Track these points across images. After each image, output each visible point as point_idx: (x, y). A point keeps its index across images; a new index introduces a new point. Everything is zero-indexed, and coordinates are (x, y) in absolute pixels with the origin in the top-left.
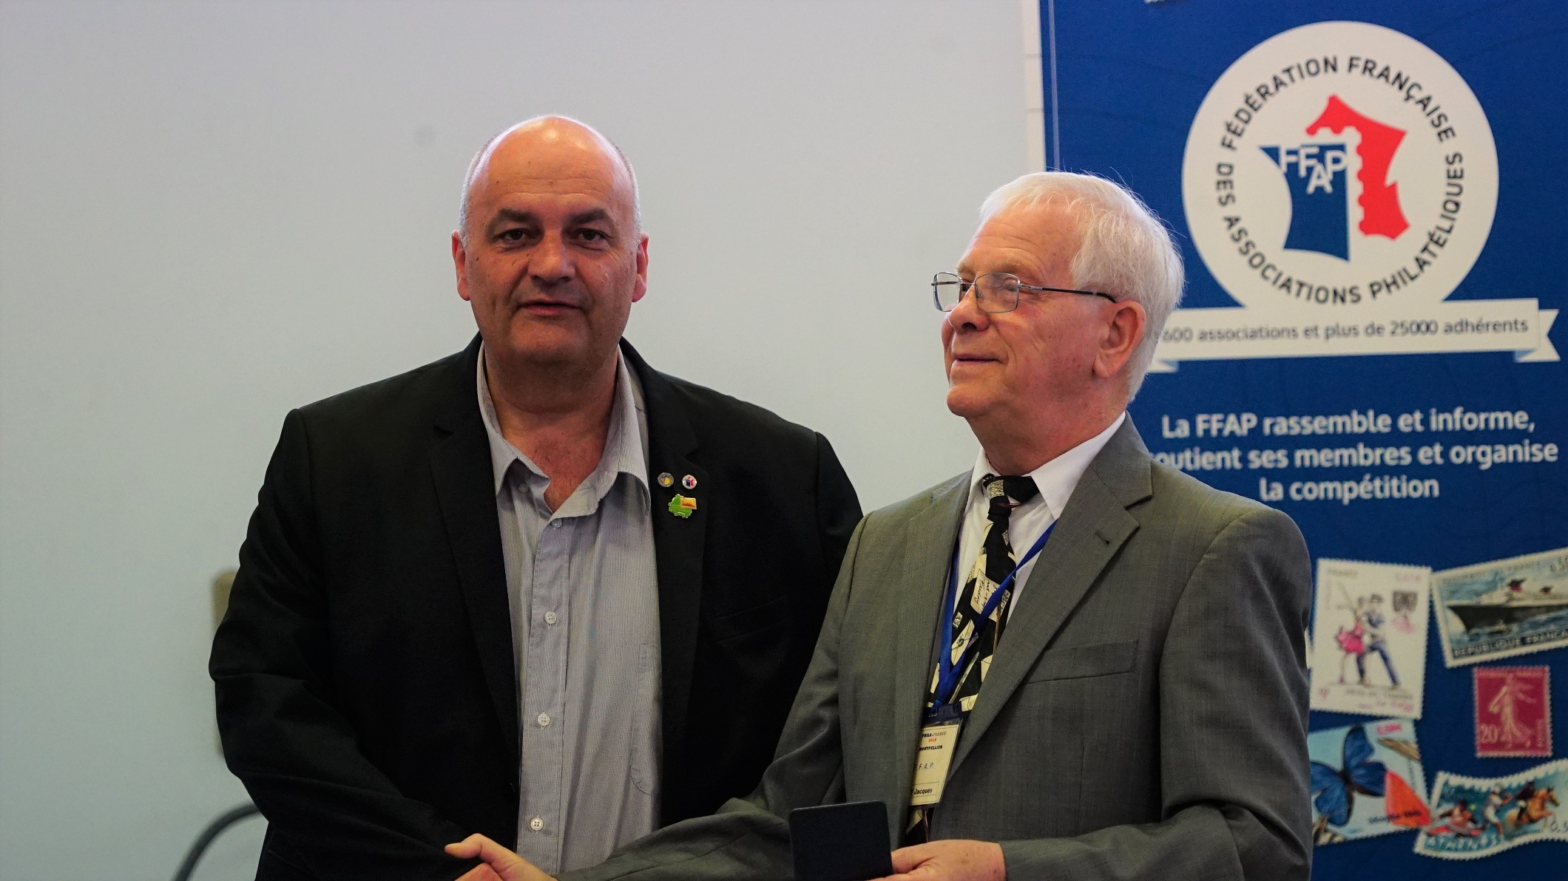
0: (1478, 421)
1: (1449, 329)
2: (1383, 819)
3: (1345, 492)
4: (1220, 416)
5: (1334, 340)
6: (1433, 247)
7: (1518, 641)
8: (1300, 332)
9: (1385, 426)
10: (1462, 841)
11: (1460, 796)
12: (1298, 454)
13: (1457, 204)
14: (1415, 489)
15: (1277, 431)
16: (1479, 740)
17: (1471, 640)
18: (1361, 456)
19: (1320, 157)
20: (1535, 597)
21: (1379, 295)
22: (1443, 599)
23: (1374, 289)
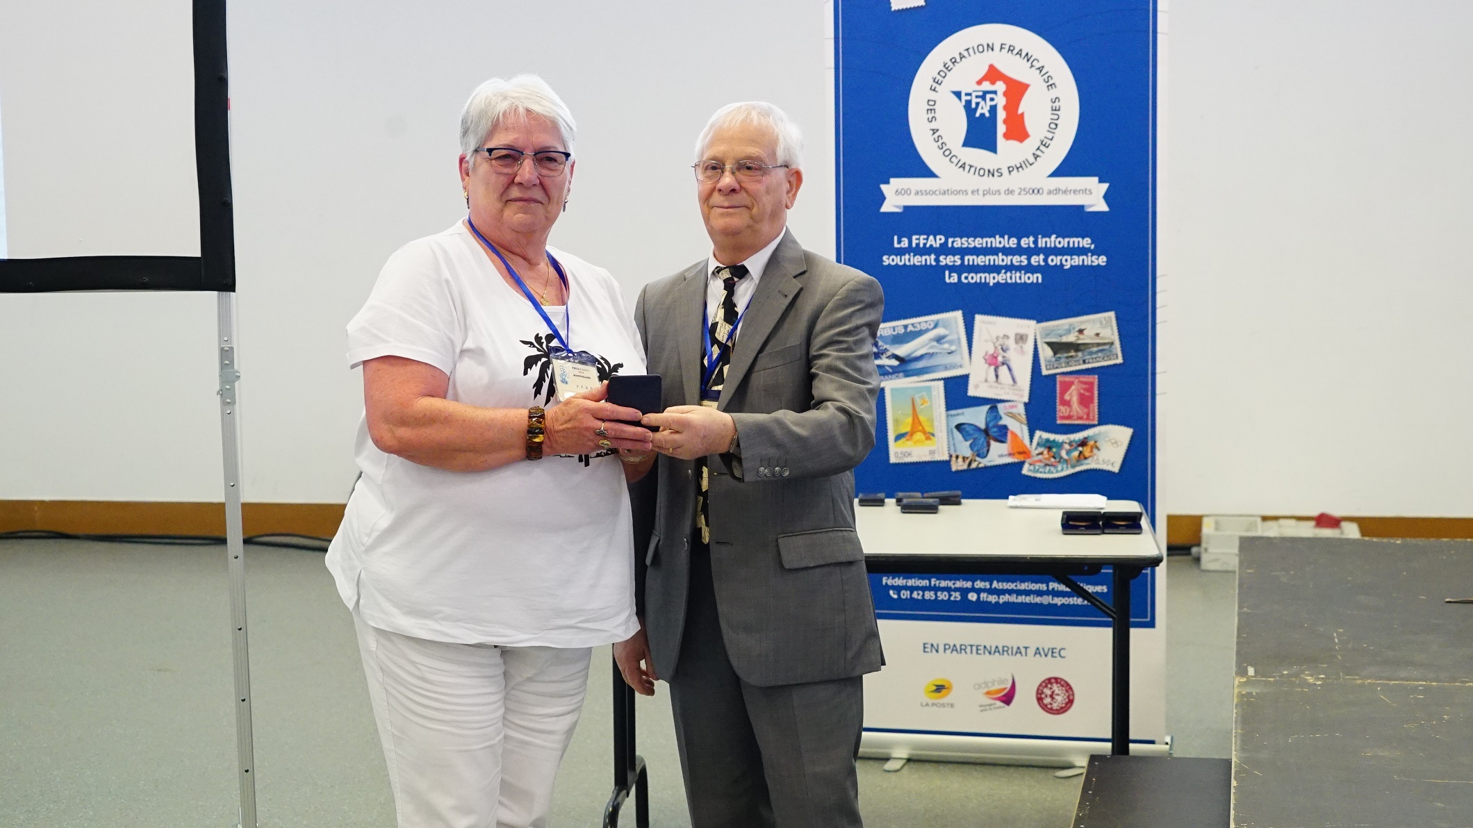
0: (1064, 242)
1: (1050, 192)
2: (1005, 455)
3: (991, 279)
4: (925, 237)
5: (988, 196)
6: (1042, 148)
7: (1081, 362)
8: (970, 192)
9: (1014, 244)
10: (1048, 468)
11: (1048, 444)
12: (966, 258)
13: (1056, 125)
14: (1029, 278)
15: (955, 245)
16: (1059, 414)
17: (1056, 360)
18: (1000, 260)
19: (983, 97)
20: (1091, 338)
21: (1012, 173)
22: (1042, 338)
23: (1010, 170)
